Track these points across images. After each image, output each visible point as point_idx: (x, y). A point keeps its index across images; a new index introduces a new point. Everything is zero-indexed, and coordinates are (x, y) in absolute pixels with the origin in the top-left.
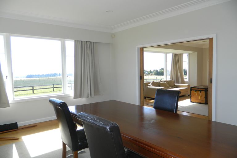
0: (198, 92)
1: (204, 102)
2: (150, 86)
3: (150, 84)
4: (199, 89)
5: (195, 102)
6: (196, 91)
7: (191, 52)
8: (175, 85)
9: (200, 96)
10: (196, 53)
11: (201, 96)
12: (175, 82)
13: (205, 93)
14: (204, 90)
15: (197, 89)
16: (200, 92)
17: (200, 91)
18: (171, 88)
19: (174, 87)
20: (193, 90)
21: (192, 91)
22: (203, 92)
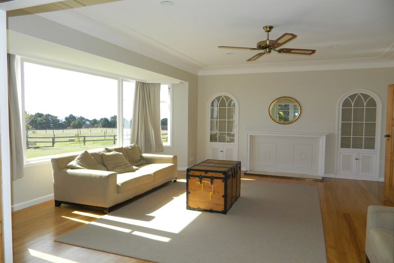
0: (207, 182)
1: (221, 208)
2: (73, 168)
3: (74, 163)
4: (209, 174)
5: (199, 210)
6: (201, 178)
7: (177, 81)
8: (142, 158)
9: (211, 193)
10: (186, 84)
11: (214, 192)
12: (143, 148)
13: (223, 184)
14: (221, 175)
15: (203, 174)
16: (212, 183)
17: (212, 179)
18: (135, 167)
19: (142, 162)
20: (193, 176)
21: (191, 178)
22: (220, 181)
